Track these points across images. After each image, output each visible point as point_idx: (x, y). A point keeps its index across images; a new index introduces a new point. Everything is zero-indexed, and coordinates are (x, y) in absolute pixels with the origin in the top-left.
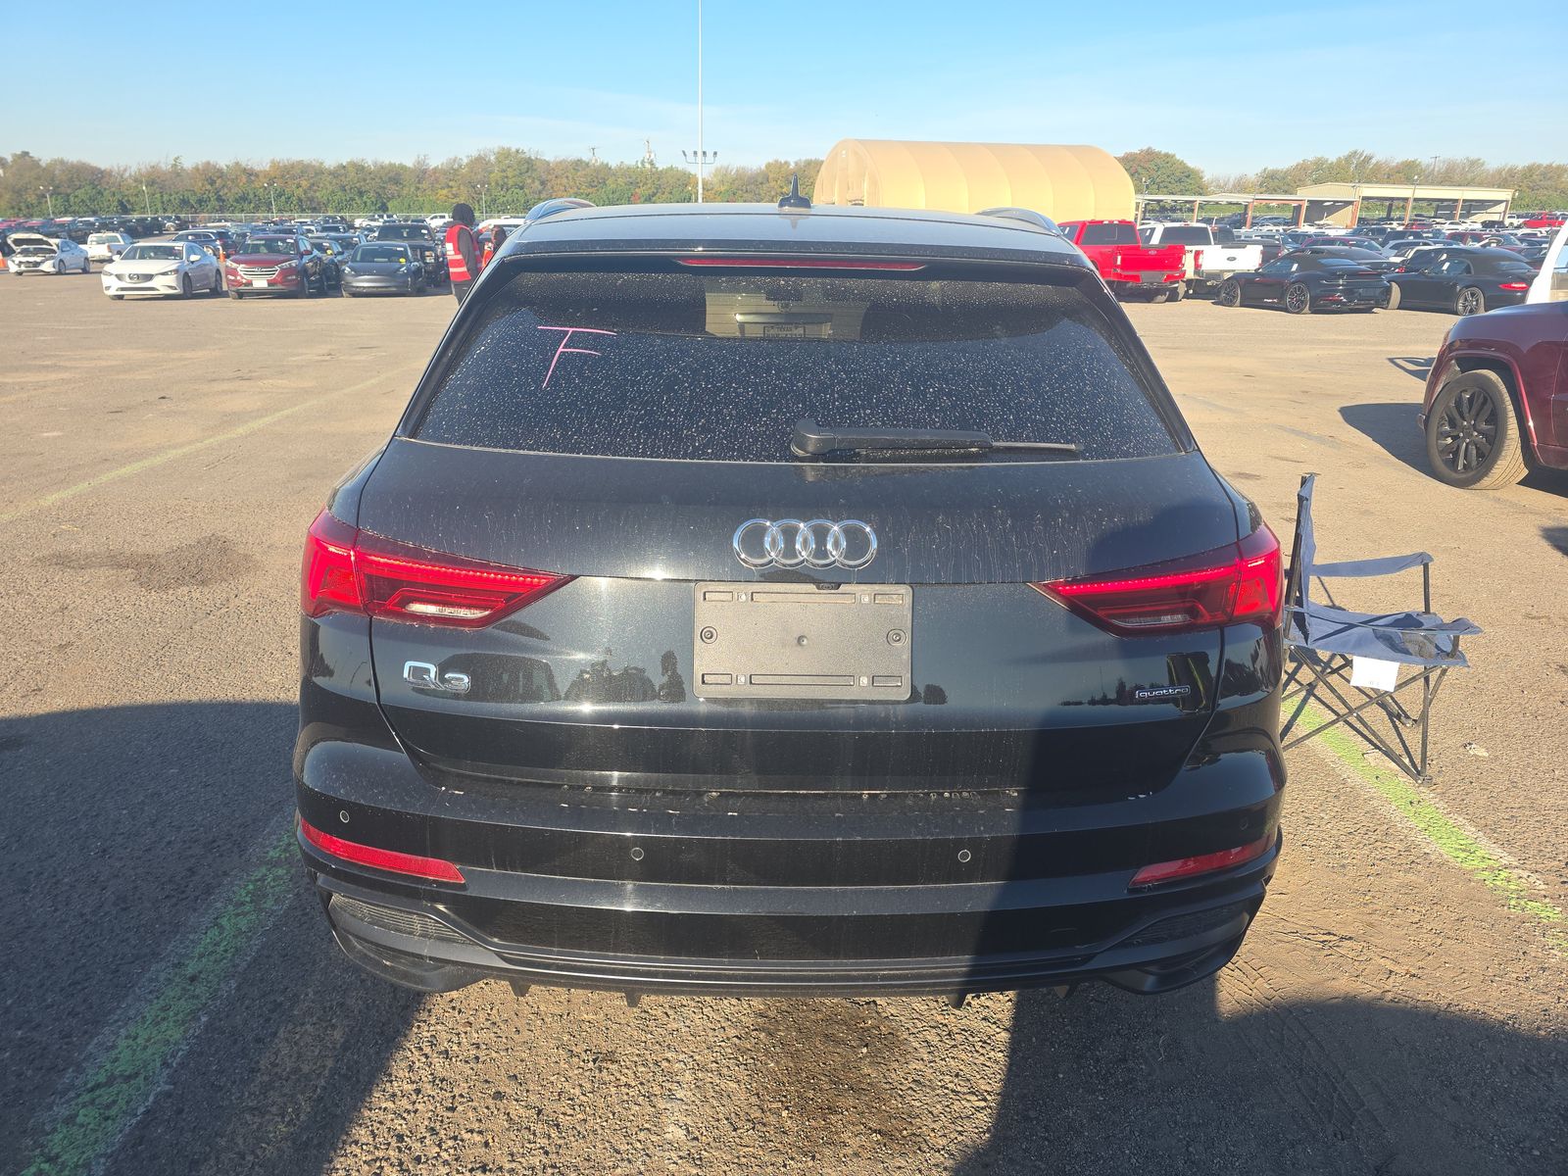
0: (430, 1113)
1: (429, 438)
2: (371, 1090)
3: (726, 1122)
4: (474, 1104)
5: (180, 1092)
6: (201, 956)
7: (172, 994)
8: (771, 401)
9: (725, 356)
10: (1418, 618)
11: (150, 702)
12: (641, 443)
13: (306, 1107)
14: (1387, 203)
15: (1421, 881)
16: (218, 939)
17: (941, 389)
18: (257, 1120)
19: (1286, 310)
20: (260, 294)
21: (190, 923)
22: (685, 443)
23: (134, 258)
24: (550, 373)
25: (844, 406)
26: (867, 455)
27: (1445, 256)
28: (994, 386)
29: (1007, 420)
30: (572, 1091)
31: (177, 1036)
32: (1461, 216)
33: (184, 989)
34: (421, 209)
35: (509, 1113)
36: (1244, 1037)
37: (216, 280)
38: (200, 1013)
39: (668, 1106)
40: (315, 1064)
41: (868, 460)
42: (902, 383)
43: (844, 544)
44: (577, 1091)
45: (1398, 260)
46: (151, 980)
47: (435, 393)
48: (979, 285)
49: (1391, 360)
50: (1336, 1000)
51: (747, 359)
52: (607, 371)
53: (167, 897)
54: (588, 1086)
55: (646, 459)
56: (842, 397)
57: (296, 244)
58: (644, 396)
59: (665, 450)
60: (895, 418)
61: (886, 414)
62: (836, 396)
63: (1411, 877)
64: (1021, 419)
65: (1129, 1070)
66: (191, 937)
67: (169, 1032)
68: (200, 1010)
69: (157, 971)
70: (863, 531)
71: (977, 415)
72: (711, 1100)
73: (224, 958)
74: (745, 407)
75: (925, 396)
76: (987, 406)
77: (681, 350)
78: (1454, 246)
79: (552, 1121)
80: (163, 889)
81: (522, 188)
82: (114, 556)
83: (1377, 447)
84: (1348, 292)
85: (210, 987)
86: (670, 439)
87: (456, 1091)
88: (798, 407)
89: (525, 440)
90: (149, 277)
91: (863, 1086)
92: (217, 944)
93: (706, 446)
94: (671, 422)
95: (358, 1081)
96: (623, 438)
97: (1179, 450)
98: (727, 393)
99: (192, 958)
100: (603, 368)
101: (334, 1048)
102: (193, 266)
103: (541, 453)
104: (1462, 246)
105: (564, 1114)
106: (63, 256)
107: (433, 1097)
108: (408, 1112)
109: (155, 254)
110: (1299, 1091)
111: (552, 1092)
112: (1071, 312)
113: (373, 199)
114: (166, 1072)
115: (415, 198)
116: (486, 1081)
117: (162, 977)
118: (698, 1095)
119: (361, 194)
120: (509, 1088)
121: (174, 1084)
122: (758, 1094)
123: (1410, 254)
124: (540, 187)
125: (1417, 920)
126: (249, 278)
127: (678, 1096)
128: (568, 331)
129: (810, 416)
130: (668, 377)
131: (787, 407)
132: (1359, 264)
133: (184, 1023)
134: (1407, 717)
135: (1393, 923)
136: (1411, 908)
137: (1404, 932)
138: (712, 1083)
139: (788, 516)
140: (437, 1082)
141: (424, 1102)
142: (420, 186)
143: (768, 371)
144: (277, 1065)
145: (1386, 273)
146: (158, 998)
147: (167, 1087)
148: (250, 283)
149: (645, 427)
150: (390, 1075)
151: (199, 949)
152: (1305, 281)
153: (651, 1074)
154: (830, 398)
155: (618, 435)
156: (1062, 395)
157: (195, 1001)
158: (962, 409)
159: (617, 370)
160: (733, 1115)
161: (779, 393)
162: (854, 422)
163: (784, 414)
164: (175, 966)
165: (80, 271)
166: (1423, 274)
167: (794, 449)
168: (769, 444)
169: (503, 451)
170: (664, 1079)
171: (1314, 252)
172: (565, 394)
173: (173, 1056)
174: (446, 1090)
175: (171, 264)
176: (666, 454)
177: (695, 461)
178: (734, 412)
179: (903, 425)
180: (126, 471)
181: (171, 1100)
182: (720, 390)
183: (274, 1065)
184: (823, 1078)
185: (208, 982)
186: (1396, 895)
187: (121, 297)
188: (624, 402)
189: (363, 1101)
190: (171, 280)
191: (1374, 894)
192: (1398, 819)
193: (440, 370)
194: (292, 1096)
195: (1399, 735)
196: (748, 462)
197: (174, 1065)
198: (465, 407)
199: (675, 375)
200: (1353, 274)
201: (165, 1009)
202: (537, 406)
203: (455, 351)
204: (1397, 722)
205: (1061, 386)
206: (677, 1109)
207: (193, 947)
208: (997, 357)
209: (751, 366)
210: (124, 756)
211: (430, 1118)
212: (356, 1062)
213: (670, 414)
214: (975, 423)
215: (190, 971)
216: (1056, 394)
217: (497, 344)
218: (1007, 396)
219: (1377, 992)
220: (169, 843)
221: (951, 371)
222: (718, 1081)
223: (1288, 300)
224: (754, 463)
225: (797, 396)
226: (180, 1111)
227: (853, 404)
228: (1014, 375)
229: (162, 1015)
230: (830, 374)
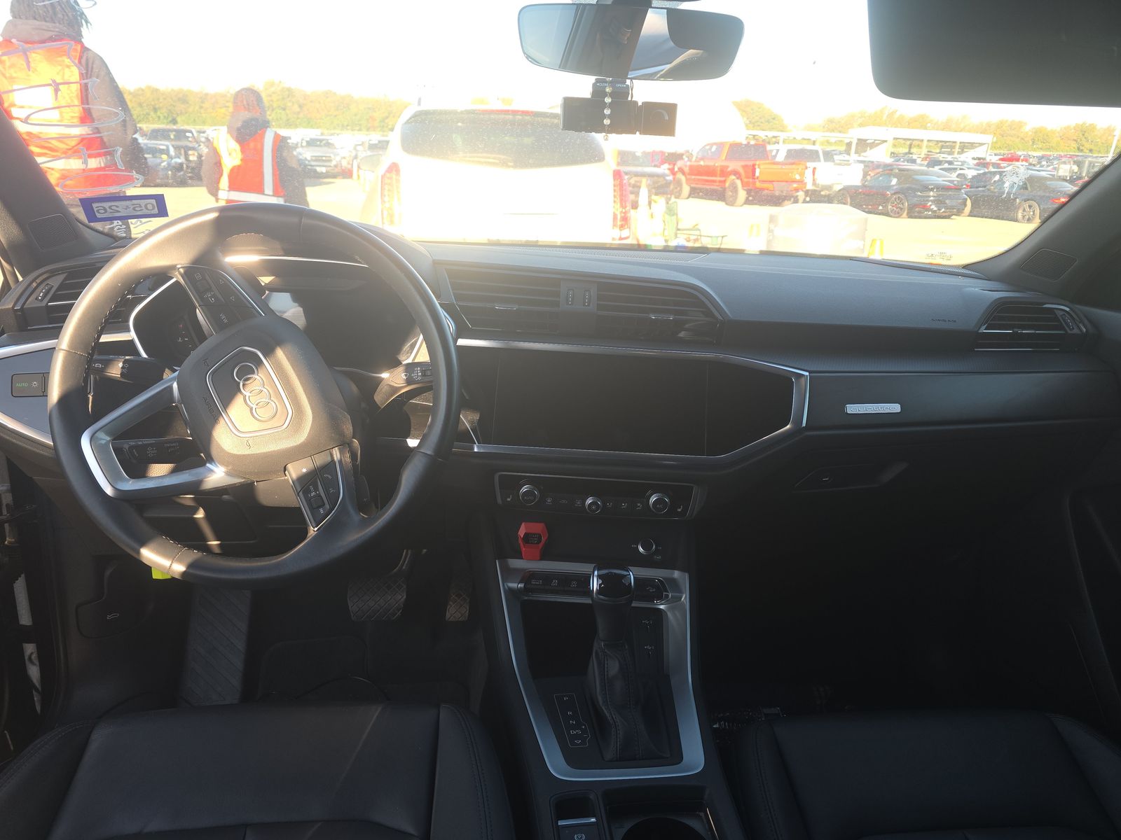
14: (908, 143)
32: (959, 153)
34: (204, 123)
81: (284, 109)
113: (166, 115)
115: (199, 114)
119: (155, 110)
124: (298, 110)
142: (203, 105)
152: (904, 192)
166: (989, 190)
200: (940, 188)
223: (890, 207)
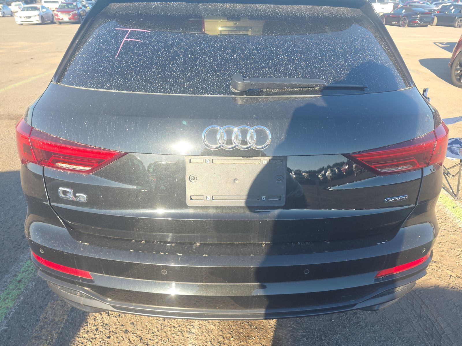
0: (101, 339)
1: (65, 83)
2: (80, 329)
3: (210, 343)
4: (117, 335)
5: (10, 330)
6: (23, 272)
7: (11, 288)
8: (221, 64)
9: (200, 42)
10: (460, 140)
11: (16, 170)
12: (159, 86)
13: (55, 336)
15: (459, 238)
16: (30, 265)
17: (301, 58)
18: (37, 342)
19: (399, 26)
20: (66, 23)
21: (21, 258)
22: (180, 86)
23: (25, 11)
24: (119, 51)
25: (255, 67)
26: (267, 91)
27: (452, 7)
28: (326, 56)
29: (332, 73)
30: (154, 329)
31: (11, 305)
33: (16, 285)
35: (130, 339)
36: (399, 303)
37: (52, 18)
38: (21, 296)
39: (189, 336)
40: (60, 318)
41: (267, 94)
42: (283, 55)
43: (255, 137)
44: (155, 329)
45: (436, 9)
46: (4, 282)
47: (69, 61)
48: (317, 7)
49: (435, 43)
50: (432, 288)
51: (210, 43)
52: (145, 50)
53: (14, 247)
54: (159, 327)
55: (161, 94)
56: (255, 62)
57: (76, 6)
58: (162, 62)
59: (171, 89)
60: (280, 73)
61: (276, 71)
62: (252, 61)
63: (455, 237)
64: (338, 73)
65: (358, 318)
66: (20, 264)
67: (9, 304)
68: (20, 294)
69: (7, 278)
70: (264, 132)
71: (318, 71)
72: (205, 333)
73: (31, 273)
74: (209, 67)
75: (294, 61)
76: (323, 66)
77: (180, 39)
78: (455, 4)
79: (146, 342)
80: (13, 244)
82: (10, 115)
83: (432, 74)
84: (420, 20)
85: (25, 285)
86: (173, 84)
87: (111, 330)
88: (234, 67)
89: (106, 84)
90: (30, 17)
91: (261, 327)
92: (29, 267)
93: (190, 87)
94: (174, 75)
95: (75, 325)
96: (151, 83)
97: (407, 86)
98: (201, 60)
99: (20, 273)
100: (143, 48)
101: (68, 311)
102: (44, 13)
103: (113, 91)
104: (457, 4)
105: (150, 339)
106: (4, 11)
107: (102, 332)
108: (93, 339)
109: (32, 9)
110: (421, 326)
111: (146, 330)
112: (358, 21)
114: (6, 321)
116: (122, 325)
117: (9, 280)
118: (200, 331)
120: (131, 328)
121: (8, 326)
122: (222, 331)
123: (440, 7)
125: (458, 254)
126: (63, 17)
127: (193, 332)
128: (129, 30)
129: (240, 72)
130: (173, 53)
131: (229, 67)
132: (425, 10)
133: (14, 300)
134: (450, 174)
135: (450, 255)
136: (456, 249)
137: (454, 259)
138: (205, 326)
139: (228, 124)
140: (104, 326)
141: (99, 334)
143: (220, 49)
144: (46, 318)
145: (433, 13)
146: (6, 289)
147: (6, 328)
148: (62, 19)
149: (161, 78)
150: (87, 322)
151: (23, 269)
152: (407, 16)
153: (183, 322)
154: (249, 63)
155: (149, 82)
156: (356, 61)
157: (19, 291)
158: (311, 68)
159: (149, 49)
160: (212, 340)
161: (225, 60)
162: (261, 75)
163: (227, 71)
164: (14, 276)
165: (10, 16)
166: (445, 13)
167: (232, 88)
168: (220, 86)
169: (97, 90)
170: (188, 324)
171: (410, 6)
172: (125, 62)
173: (9, 314)
174: (107, 329)
175: (37, 13)
176: (171, 91)
177: (185, 95)
178: (204, 70)
179: (284, 76)
180: (17, 84)
181: (6, 333)
182: (197, 59)
183: (45, 318)
184: (246, 323)
185: (25, 283)
186: (451, 244)
187: (22, 24)
188: (152, 65)
189: (76, 334)
190: (38, 18)
191: (443, 243)
192: (449, 214)
193: (72, 50)
194: (51, 331)
195: (447, 181)
196: (210, 95)
197: (9, 318)
198: (81, 68)
199: (176, 52)
200: (423, 13)
201: (8, 294)
202: (112, 67)
203: (79, 40)
204: (446, 176)
205: (355, 56)
206: (192, 337)
207: (21, 268)
208: (326, 42)
209: (212, 46)
210: (5, 191)
211: (100, 342)
212: (75, 317)
213: (174, 71)
214: (317, 75)
215: (19, 278)
216: (354, 60)
217: (97, 37)
218: (332, 61)
219: (446, 284)
220: (17, 225)
221: (306, 49)
222: (207, 325)
223: (401, 22)
224: (213, 96)
225: (234, 62)
226: (9, 338)
227: (260, 65)
228: (335, 50)
229: (7, 296)
230: (249, 51)
